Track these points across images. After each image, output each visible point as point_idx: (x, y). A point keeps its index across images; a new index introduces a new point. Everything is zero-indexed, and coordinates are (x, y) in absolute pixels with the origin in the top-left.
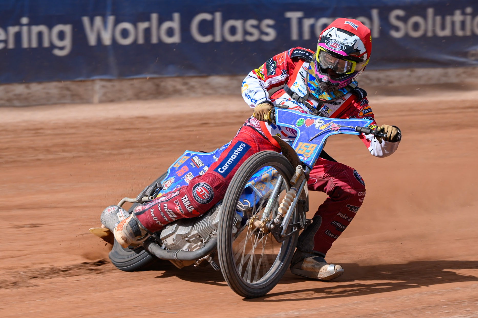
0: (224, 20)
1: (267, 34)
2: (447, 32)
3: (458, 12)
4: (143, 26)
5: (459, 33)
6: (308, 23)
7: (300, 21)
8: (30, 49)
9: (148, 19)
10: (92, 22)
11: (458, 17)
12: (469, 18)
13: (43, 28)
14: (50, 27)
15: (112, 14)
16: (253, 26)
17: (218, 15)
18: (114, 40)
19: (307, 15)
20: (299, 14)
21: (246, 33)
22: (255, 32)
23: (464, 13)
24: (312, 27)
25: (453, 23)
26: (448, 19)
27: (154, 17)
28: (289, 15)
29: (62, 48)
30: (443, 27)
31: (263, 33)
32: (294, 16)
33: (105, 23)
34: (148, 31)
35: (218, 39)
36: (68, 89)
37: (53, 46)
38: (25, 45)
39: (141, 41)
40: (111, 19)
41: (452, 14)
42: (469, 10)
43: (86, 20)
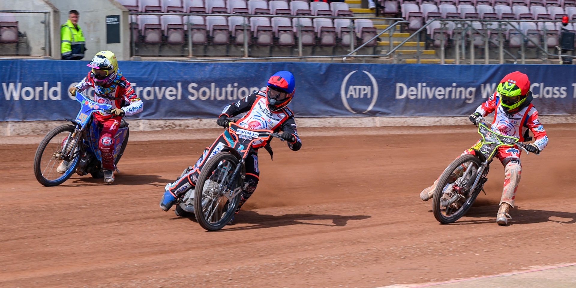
0: (544, 87)
8: (455, 99)
13: (462, 89)
17: (542, 84)
38: (453, 97)
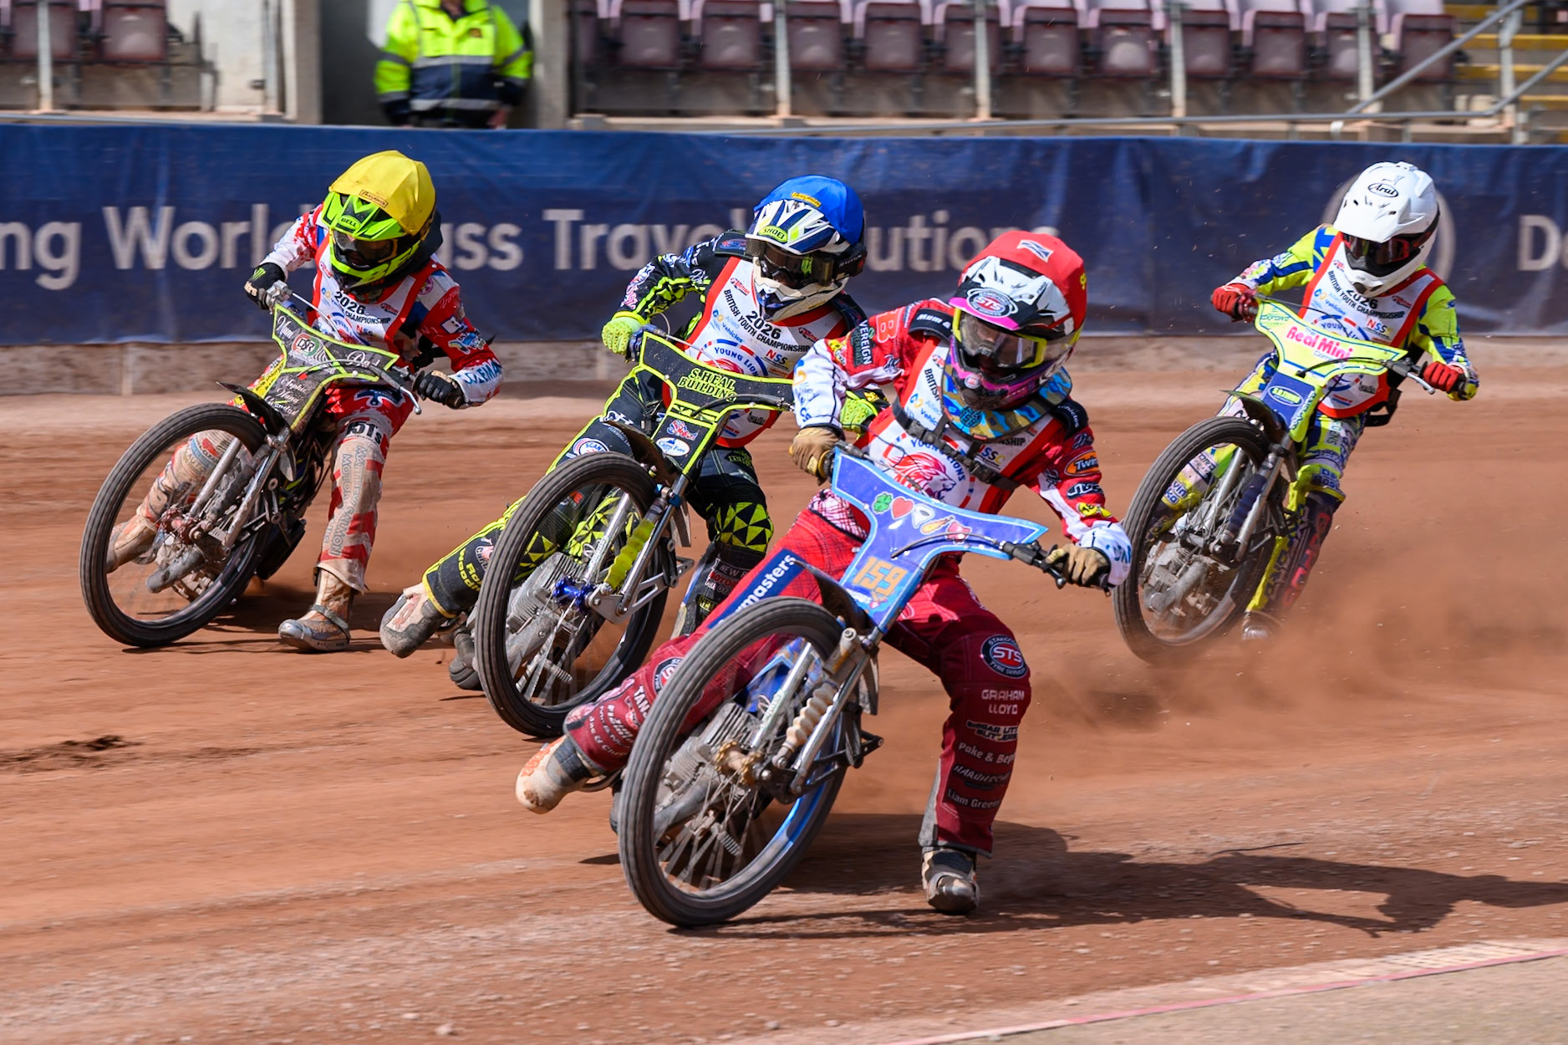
2: (893, 263)
3: (917, 220)
4: (234, 230)
5: (920, 265)
6: (591, 233)
7: (575, 228)
9: (248, 216)
10: (124, 218)
11: (917, 230)
12: (941, 233)
15: (168, 204)
16: (473, 238)
18: (170, 257)
19: (591, 218)
20: (575, 215)
22: (478, 250)
23: (930, 223)
24: (602, 243)
25: (906, 244)
26: (896, 233)
27: (260, 210)
28: (552, 215)
29: (57, 274)
30: (884, 253)
31: (493, 252)
32: (562, 217)
33: (152, 221)
34: (244, 242)
36: (67, 362)
37: (37, 269)
39: (229, 262)
40: (166, 213)
41: (906, 224)
42: (941, 216)
43: (111, 213)
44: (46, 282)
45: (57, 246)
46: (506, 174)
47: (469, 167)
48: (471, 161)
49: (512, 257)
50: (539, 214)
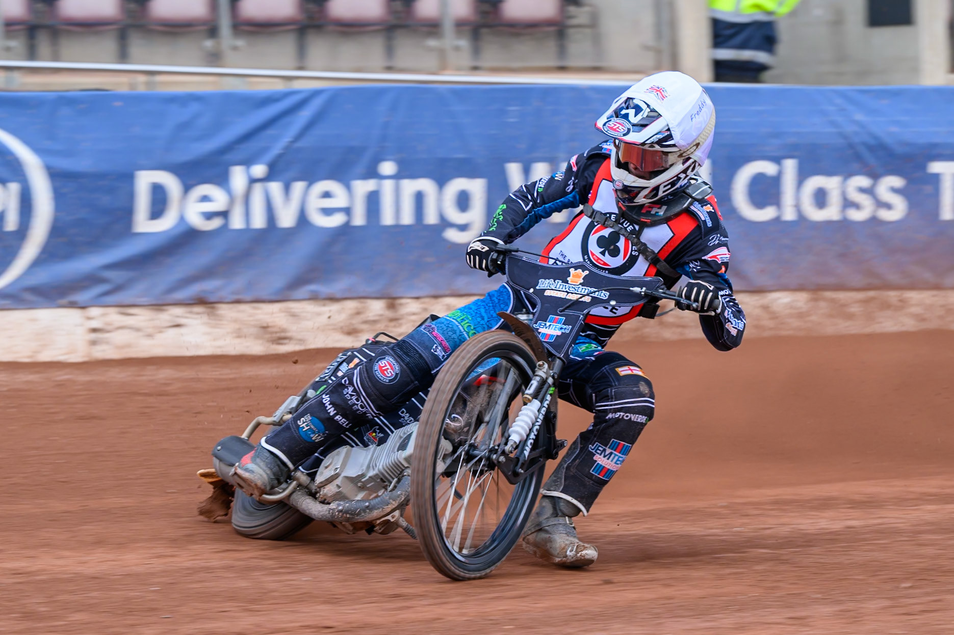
1: (888, 206)
14: (441, 182)
16: (862, 190)
21: (847, 204)
29: (463, 228)
35: (789, 215)
37: (445, 223)
44: (452, 235)
45: (463, 201)
46: (894, 129)
47: (856, 123)
48: (859, 117)
49: (898, 210)
50: (923, 167)
